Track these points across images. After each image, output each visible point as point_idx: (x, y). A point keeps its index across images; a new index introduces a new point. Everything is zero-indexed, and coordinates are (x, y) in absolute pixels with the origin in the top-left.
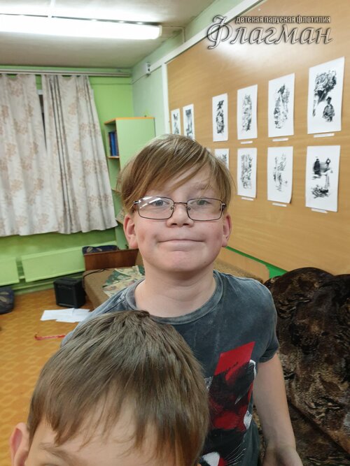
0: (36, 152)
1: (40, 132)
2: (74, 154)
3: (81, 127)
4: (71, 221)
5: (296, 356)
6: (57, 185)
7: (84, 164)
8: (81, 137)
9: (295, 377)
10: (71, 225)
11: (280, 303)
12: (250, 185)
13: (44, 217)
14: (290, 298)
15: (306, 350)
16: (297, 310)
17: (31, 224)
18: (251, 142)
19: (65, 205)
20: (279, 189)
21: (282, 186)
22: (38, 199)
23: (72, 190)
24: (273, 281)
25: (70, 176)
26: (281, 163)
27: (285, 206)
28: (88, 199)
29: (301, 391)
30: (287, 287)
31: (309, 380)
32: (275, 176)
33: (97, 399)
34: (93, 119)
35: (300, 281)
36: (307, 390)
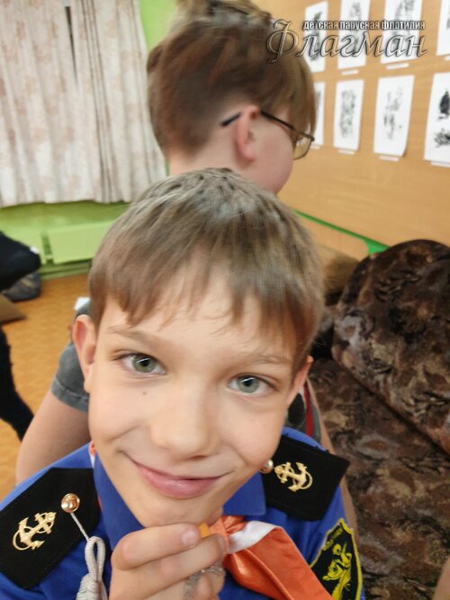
0: (64, 90)
1: (67, 61)
2: (114, 94)
3: (123, 56)
4: (110, 185)
5: (396, 346)
6: (92, 137)
7: (127, 108)
8: (123, 70)
9: (393, 371)
10: (110, 191)
11: (380, 282)
12: (352, 132)
13: (76, 180)
14: (394, 276)
15: (409, 338)
16: (401, 290)
17: (59, 188)
18: (356, 72)
19: (102, 164)
20: (390, 136)
21: (395, 133)
22: (67, 155)
23: (111, 144)
24: (373, 257)
25: (109, 124)
26: (396, 101)
27: (396, 159)
28: (132, 157)
29: (398, 387)
30: (390, 262)
31: (410, 373)
32: (385, 119)
33: (175, 269)
34: (138, 45)
35: (408, 254)
36: (406, 385)
